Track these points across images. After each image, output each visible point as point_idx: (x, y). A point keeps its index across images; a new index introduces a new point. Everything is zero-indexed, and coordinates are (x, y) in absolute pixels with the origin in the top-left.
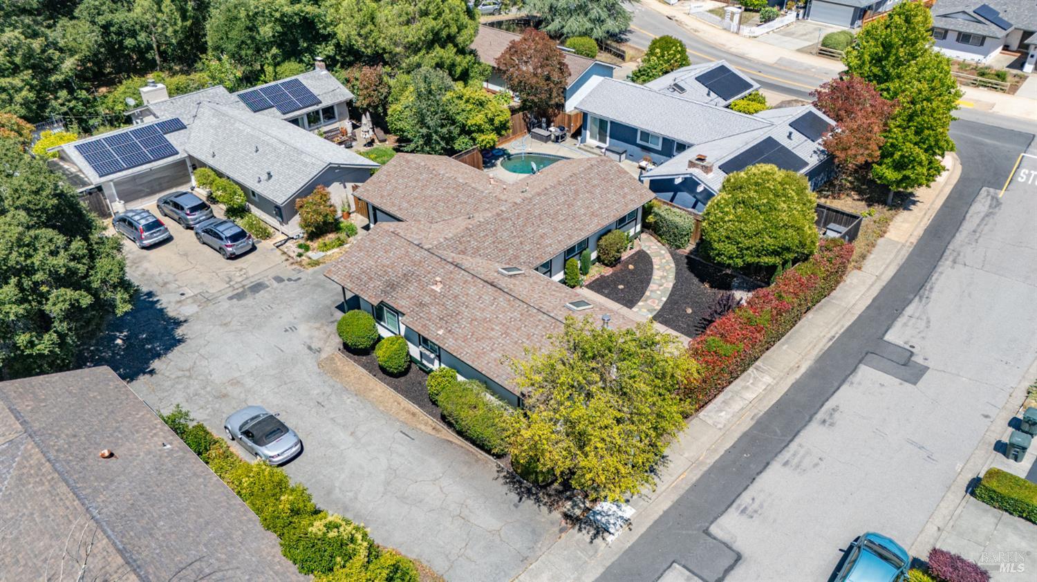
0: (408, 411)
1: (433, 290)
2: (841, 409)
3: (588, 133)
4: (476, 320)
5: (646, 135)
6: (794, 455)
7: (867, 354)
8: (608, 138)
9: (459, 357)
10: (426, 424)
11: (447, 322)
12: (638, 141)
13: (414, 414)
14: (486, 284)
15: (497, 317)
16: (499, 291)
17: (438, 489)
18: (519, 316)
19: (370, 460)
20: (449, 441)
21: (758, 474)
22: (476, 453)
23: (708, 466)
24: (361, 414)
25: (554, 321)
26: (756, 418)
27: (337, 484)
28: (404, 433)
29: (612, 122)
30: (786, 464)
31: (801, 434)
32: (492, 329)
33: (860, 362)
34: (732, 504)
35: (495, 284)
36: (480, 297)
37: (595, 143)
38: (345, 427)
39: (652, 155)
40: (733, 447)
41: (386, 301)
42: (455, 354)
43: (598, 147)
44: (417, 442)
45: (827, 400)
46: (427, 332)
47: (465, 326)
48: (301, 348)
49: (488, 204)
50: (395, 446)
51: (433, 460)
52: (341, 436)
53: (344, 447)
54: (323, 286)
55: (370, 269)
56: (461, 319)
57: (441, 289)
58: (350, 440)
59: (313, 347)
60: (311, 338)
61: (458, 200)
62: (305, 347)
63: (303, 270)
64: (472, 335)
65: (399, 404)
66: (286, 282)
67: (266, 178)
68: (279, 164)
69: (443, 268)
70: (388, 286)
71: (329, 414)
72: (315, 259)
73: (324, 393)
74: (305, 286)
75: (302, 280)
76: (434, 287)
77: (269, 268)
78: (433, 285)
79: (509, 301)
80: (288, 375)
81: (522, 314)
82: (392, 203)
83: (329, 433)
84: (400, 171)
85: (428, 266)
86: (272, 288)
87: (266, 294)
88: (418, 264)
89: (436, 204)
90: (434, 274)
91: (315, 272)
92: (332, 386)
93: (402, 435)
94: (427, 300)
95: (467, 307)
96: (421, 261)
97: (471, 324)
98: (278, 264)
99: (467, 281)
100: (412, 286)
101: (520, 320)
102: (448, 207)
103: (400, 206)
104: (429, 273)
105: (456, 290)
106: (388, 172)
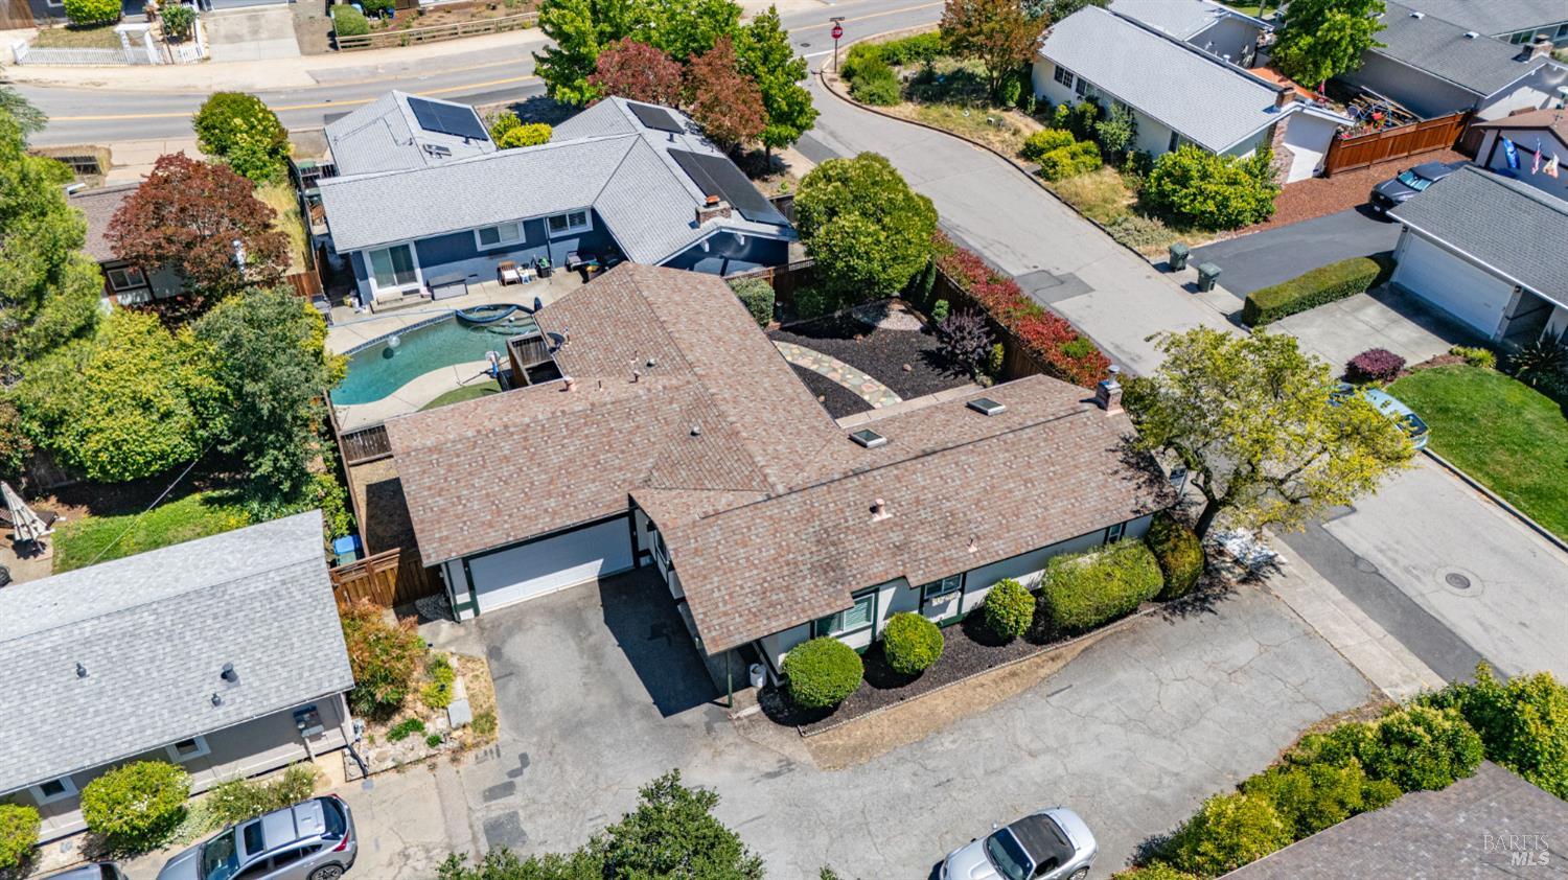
0: (1003, 679)
1: (882, 522)
3: (372, 281)
4: (979, 501)
5: (491, 233)
8: (418, 271)
9: (1031, 548)
10: (1039, 666)
11: (959, 534)
12: (480, 247)
13: (1013, 674)
14: (922, 460)
15: (992, 477)
16: (946, 452)
17: (1179, 684)
18: (1007, 454)
19: (1100, 744)
20: (1083, 651)
22: (1119, 629)
24: (987, 734)
25: (1041, 427)
27: (1144, 792)
28: (1053, 694)
29: (417, 243)
32: (1010, 491)
35: (928, 450)
36: (941, 477)
37: (393, 291)
38: (1014, 760)
39: (511, 255)
41: (855, 588)
42: (1023, 551)
43: (405, 293)
44: (1076, 683)
46: (960, 565)
47: (983, 517)
48: (764, 787)
49: (671, 403)
50: (1078, 708)
51: (1121, 676)
52: (1034, 769)
53: (1060, 771)
54: (581, 724)
55: (765, 581)
56: (965, 515)
57: (887, 511)
58: (1045, 759)
59: (770, 770)
60: (742, 768)
61: (621, 432)
62: (765, 781)
63: (492, 746)
64: (1004, 517)
65: (982, 685)
66: (518, 780)
67: (220, 686)
68: (199, 644)
69: (847, 491)
70: (826, 572)
71: (973, 776)
72: (470, 719)
73: (915, 774)
74: (558, 750)
75: (531, 752)
76: (877, 518)
77: (442, 802)
78: (871, 518)
79: (972, 451)
80: (842, 818)
81: (1007, 451)
82: (525, 517)
83: (1021, 783)
84: (450, 471)
85: (827, 506)
86: (525, 807)
87: (542, 821)
88: (809, 516)
89: (599, 463)
90: (849, 506)
91: (517, 728)
92: (901, 760)
93: (1057, 696)
94: (896, 537)
95: (948, 500)
96: (808, 510)
97: (982, 509)
98: (437, 784)
99: (896, 476)
100: (852, 542)
101: (1015, 457)
102: (623, 452)
103: (546, 511)
104: (842, 511)
105: (906, 496)
106: (430, 488)
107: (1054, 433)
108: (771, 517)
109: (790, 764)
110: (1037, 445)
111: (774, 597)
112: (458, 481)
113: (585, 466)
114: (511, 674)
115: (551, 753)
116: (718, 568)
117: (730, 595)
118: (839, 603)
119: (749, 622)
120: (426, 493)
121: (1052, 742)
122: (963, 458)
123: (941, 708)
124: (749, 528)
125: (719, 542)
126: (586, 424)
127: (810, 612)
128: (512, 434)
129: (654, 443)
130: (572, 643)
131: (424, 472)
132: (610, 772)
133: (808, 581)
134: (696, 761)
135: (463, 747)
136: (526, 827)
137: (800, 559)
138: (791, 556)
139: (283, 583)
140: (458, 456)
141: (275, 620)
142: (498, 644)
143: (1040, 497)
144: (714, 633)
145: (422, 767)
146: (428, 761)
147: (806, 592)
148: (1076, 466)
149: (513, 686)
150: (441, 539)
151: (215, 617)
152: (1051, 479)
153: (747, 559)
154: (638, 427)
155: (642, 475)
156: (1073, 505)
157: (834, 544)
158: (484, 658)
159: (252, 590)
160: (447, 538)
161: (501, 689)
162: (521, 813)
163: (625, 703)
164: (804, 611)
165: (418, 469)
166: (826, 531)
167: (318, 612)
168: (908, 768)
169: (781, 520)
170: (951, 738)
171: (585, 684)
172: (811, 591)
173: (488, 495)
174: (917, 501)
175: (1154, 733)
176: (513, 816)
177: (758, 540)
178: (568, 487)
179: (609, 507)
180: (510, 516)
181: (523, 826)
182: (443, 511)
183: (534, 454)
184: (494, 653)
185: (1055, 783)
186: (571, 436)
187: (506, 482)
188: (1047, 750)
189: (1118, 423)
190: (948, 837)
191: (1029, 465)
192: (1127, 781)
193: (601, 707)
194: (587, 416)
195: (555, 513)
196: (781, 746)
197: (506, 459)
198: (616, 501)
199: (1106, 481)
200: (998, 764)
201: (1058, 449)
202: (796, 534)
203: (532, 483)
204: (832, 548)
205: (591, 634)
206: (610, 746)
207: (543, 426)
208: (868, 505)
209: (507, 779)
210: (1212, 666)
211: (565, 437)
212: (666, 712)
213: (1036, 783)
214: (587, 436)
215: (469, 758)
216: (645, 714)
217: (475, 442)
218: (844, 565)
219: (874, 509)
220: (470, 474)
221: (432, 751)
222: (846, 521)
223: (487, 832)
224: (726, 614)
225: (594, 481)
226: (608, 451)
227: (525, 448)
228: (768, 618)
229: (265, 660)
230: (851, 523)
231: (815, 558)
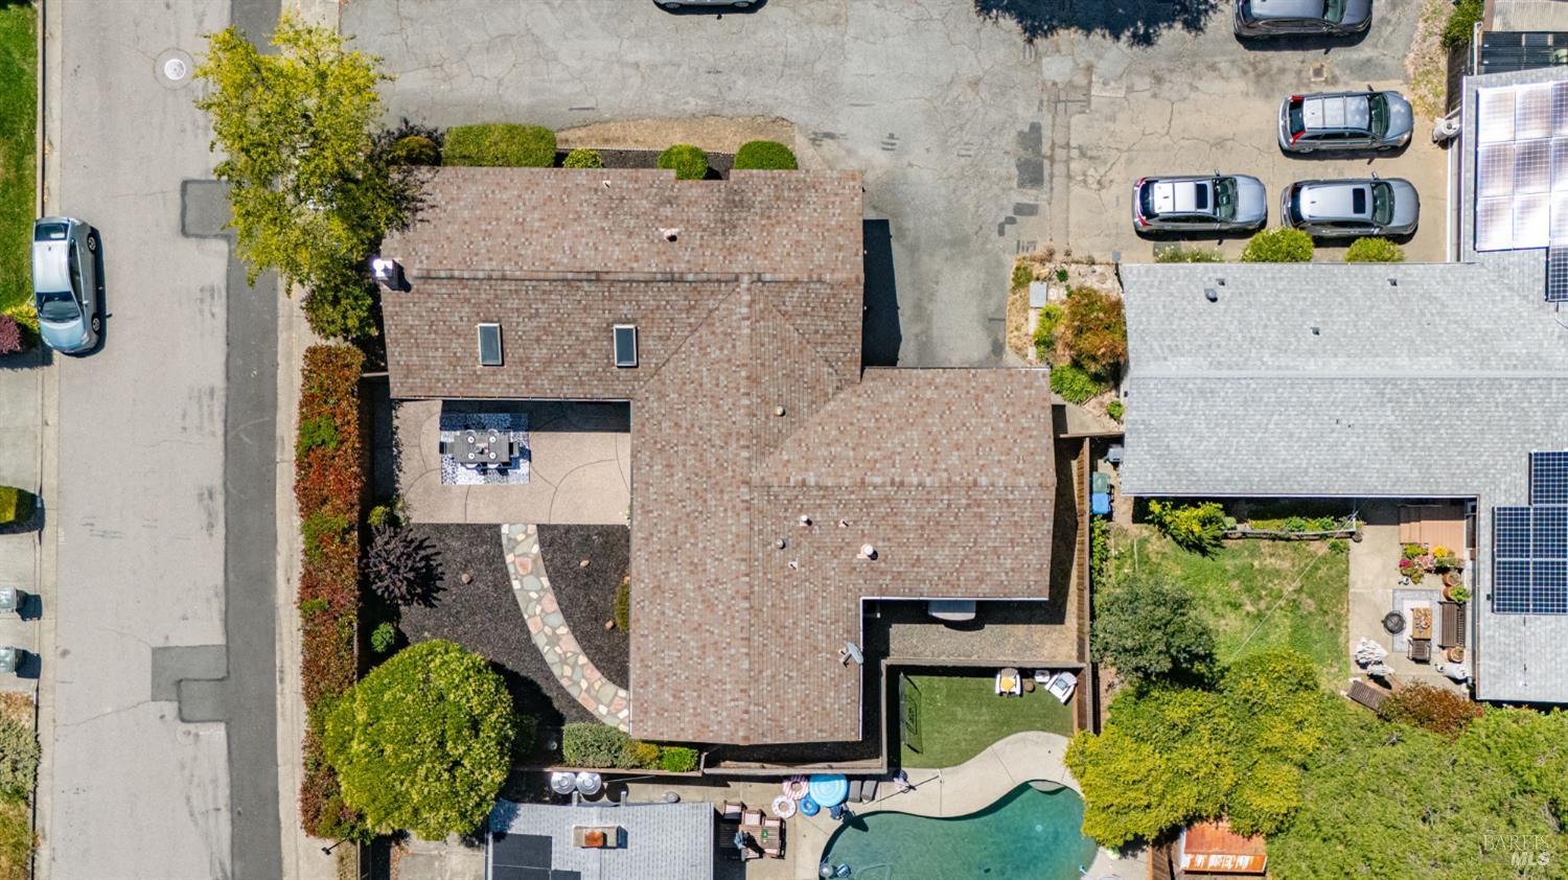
0: (617, 140)
2: (204, 532)
4: (575, 220)
6: (211, 413)
7: (228, 672)
10: (581, 140)
11: (611, 198)
13: (606, 141)
15: (550, 236)
17: (486, 74)
18: (523, 252)
19: (583, 52)
21: (228, 356)
23: (280, 328)
24: (659, 97)
26: (280, 442)
28: (588, 109)
30: (212, 392)
31: (222, 454)
32: (542, 220)
33: (227, 647)
34: (228, 292)
36: (596, 249)
38: (654, 67)
40: (274, 376)
42: (564, 169)
44: (564, 109)
45: (226, 538)
46: (624, 174)
47: (581, 205)
48: (840, 128)
49: (788, 461)
50: (578, 88)
51: (525, 101)
52: (643, 54)
53: (626, 44)
54: (953, 244)
55: (794, 210)
56: (595, 213)
57: (662, 234)
58: (631, 58)
59: (830, 141)
60: (849, 152)
61: (846, 445)
62: (837, 133)
63: (1022, 254)
64: (562, 201)
65: (636, 142)
66: (1010, 214)
67: (1221, 292)
68: (1232, 329)
69: (688, 262)
70: (741, 201)
71: (690, 68)
72: (1032, 284)
73: (730, 89)
74: (976, 228)
75: (995, 235)
76: (673, 231)
77: (1067, 218)
78: (679, 233)
79: (553, 264)
80: (798, 78)
81: (520, 255)
82: (956, 388)
83: (660, 47)
84: (1010, 449)
85: (712, 254)
86: (1011, 188)
87: (1003, 172)
88: (730, 251)
89: (877, 420)
90: (693, 249)
91: (1000, 264)
92: (733, 105)
93: (587, 106)
94: (667, 211)
95: (603, 229)
96: (731, 254)
97: (577, 212)
98: (1068, 235)
99: (637, 261)
100: (705, 217)
101: (516, 247)
102: (851, 424)
103: (936, 388)
104: (701, 246)
105: (637, 243)
106: (1031, 437)
107: (464, 259)
108: (766, 258)
109: (814, 140)
110: (488, 251)
111: (792, 194)
112: (1005, 437)
113: (890, 421)
114: (991, 320)
115: (981, 228)
116: (828, 230)
117: (827, 207)
118: (742, 175)
119: (821, 183)
120: (1035, 433)
121: (616, 67)
122: (565, 261)
123: (679, 136)
124: (788, 254)
125: (819, 250)
126: (876, 461)
127: (769, 175)
128: (946, 470)
129: (820, 424)
130: (935, 332)
131: (1032, 454)
132: (943, 191)
133: (759, 199)
134: (879, 172)
135: (1042, 261)
136: (1014, 171)
137: (757, 218)
138: (763, 222)
139: (1165, 359)
140: (999, 461)
141: (1174, 331)
142: (993, 357)
143: (518, 208)
144: (852, 183)
145: (1076, 255)
146: (1070, 259)
147: (765, 191)
148: (466, 223)
149: (992, 306)
150: (1031, 388)
151: (1219, 346)
152: (498, 219)
153: (801, 230)
154: (829, 445)
155: (842, 396)
156: (493, 192)
157: (723, 221)
158: (1007, 348)
159: (1190, 359)
160: (1026, 388)
161: (1000, 308)
162: (1014, 184)
163: (913, 249)
164: (773, 178)
165: (1037, 458)
166: (724, 234)
167: (1142, 327)
168: (732, 97)
169: (758, 254)
170: (687, 107)
171: (937, 283)
172: (760, 190)
173: (982, 416)
174: (630, 235)
175: (537, 41)
176: (1021, 185)
177: (785, 242)
178: (910, 404)
179: (881, 376)
180: (968, 392)
181: (1017, 172)
182: (1024, 412)
183: (931, 445)
184: (998, 349)
185: (636, 35)
186: (893, 453)
187: (964, 425)
188: (623, 64)
189: (396, 249)
190: (734, 30)
191: (509, 236)
192: (585, 14)
193: (932, 255)
194: (872, 470)
195: (930, 384)
196: (813, 157)
197: (958, 447)
198: (873, 379)
199: (447, 203)
200: (666, 70)
201: (471, 243)
202: (751, 238)
203: (941, 417)
204: (727, 218)
205: (917, 336)
206: (936, 214)
207: (916, 470)
208: (676, 244)
209: (1018, 218)
210: (448, 78)
211: (899, 454)
212: (886, 223)
213: (649, 41)
214: (879, 449)
215: (1040, 251)
216: (901, 231)
217: (981, 470)
218: (724, 203)
219: (673, 238)
220: (993, 441)
221: (1066, 267)
222: (702, 237)
223: (1042, 180)
224: (836, 195)
225: (886, 404)
226: (864, 428)
227: (938, 453)
228: (805, 181)
229: (1185, 303)
230: (699, 234)
231: (744, 215)
